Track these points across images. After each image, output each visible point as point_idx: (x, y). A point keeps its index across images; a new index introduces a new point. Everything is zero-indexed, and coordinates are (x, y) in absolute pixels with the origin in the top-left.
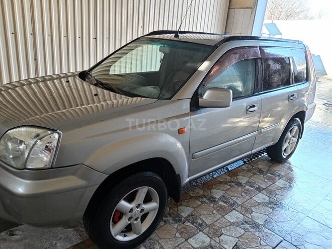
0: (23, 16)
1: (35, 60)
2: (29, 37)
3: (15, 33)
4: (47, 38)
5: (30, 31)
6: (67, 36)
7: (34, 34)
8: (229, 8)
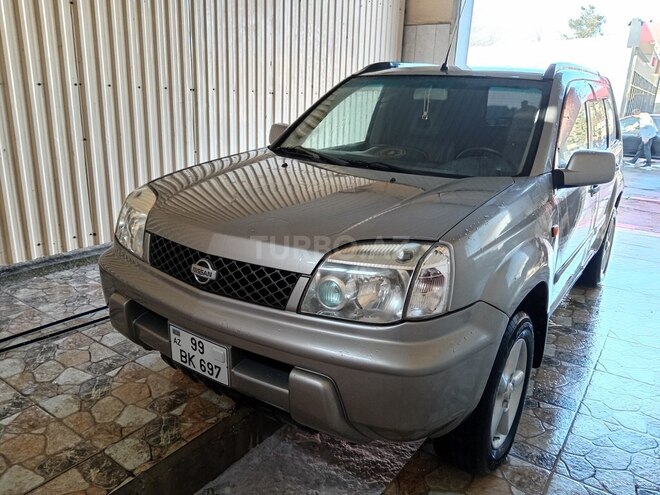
0: (60, 47)
1: (85, 140)
2: (72, 91)
3: (44, 84)
4: (106, 91)
5: (72, 78)
6: (143, 88)
7: (81, 84)
8: (405, 25)
